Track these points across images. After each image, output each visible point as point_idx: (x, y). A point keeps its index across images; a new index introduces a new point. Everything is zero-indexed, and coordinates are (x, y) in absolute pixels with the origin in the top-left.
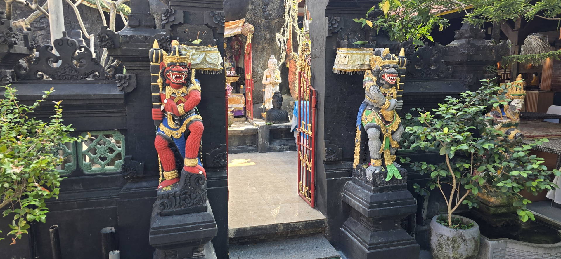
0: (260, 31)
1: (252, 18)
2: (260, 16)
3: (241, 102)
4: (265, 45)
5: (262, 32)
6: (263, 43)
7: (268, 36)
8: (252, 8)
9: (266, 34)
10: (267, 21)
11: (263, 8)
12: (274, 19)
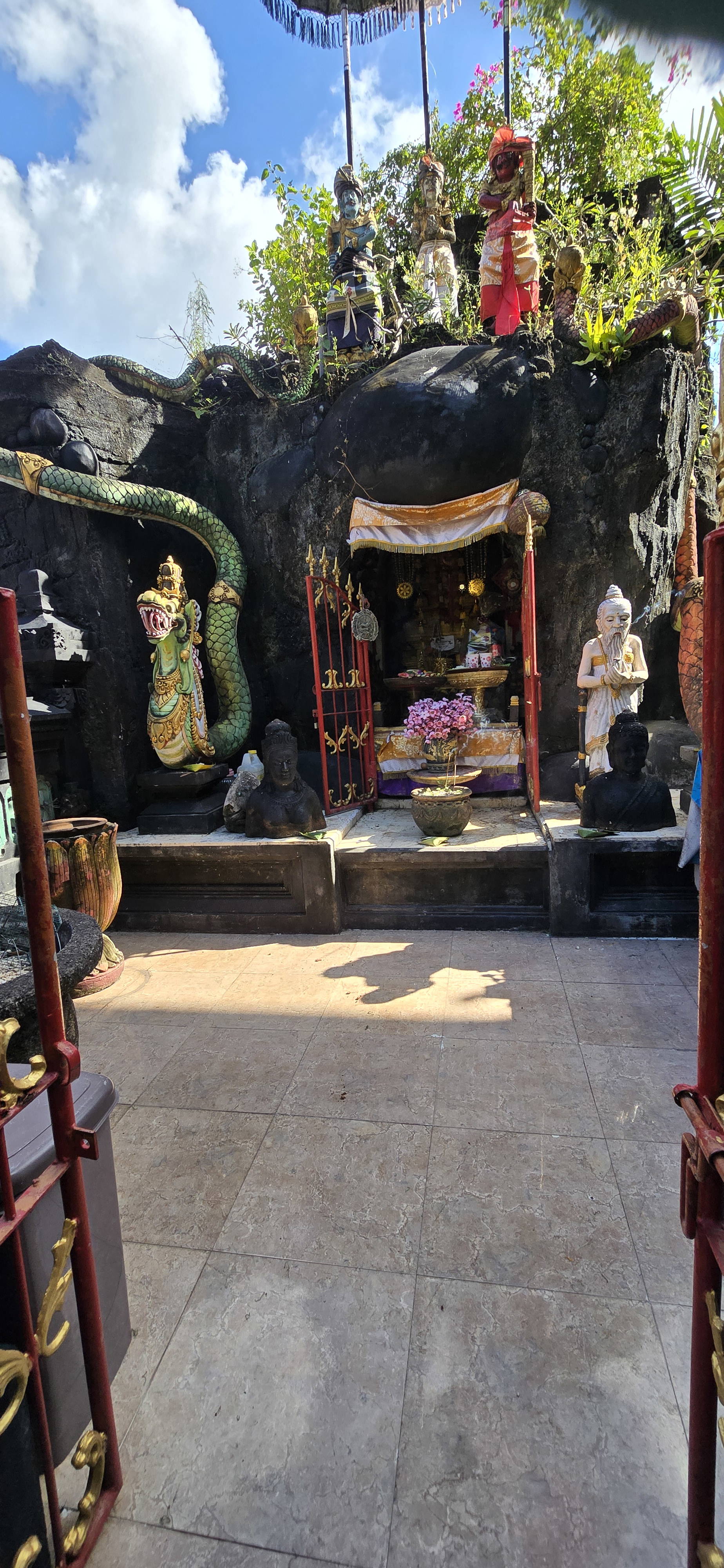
0: (574, 516)
1: (541, 473)
2: (573, 461)
3: (512, 750)
4: (593, 558)
5: (580, 518)
6: (583, 554)
7: (602, 527)
8: (542, 437)
9: (593, 521)
10: (597, 475)
11: (585, 434)
12: (624, 466)
